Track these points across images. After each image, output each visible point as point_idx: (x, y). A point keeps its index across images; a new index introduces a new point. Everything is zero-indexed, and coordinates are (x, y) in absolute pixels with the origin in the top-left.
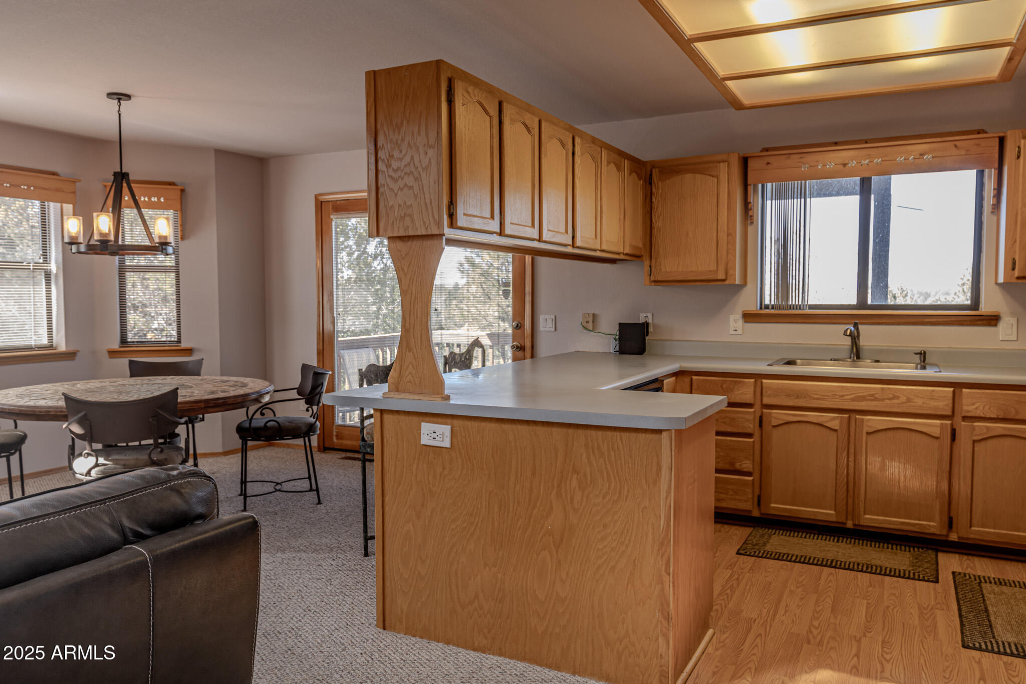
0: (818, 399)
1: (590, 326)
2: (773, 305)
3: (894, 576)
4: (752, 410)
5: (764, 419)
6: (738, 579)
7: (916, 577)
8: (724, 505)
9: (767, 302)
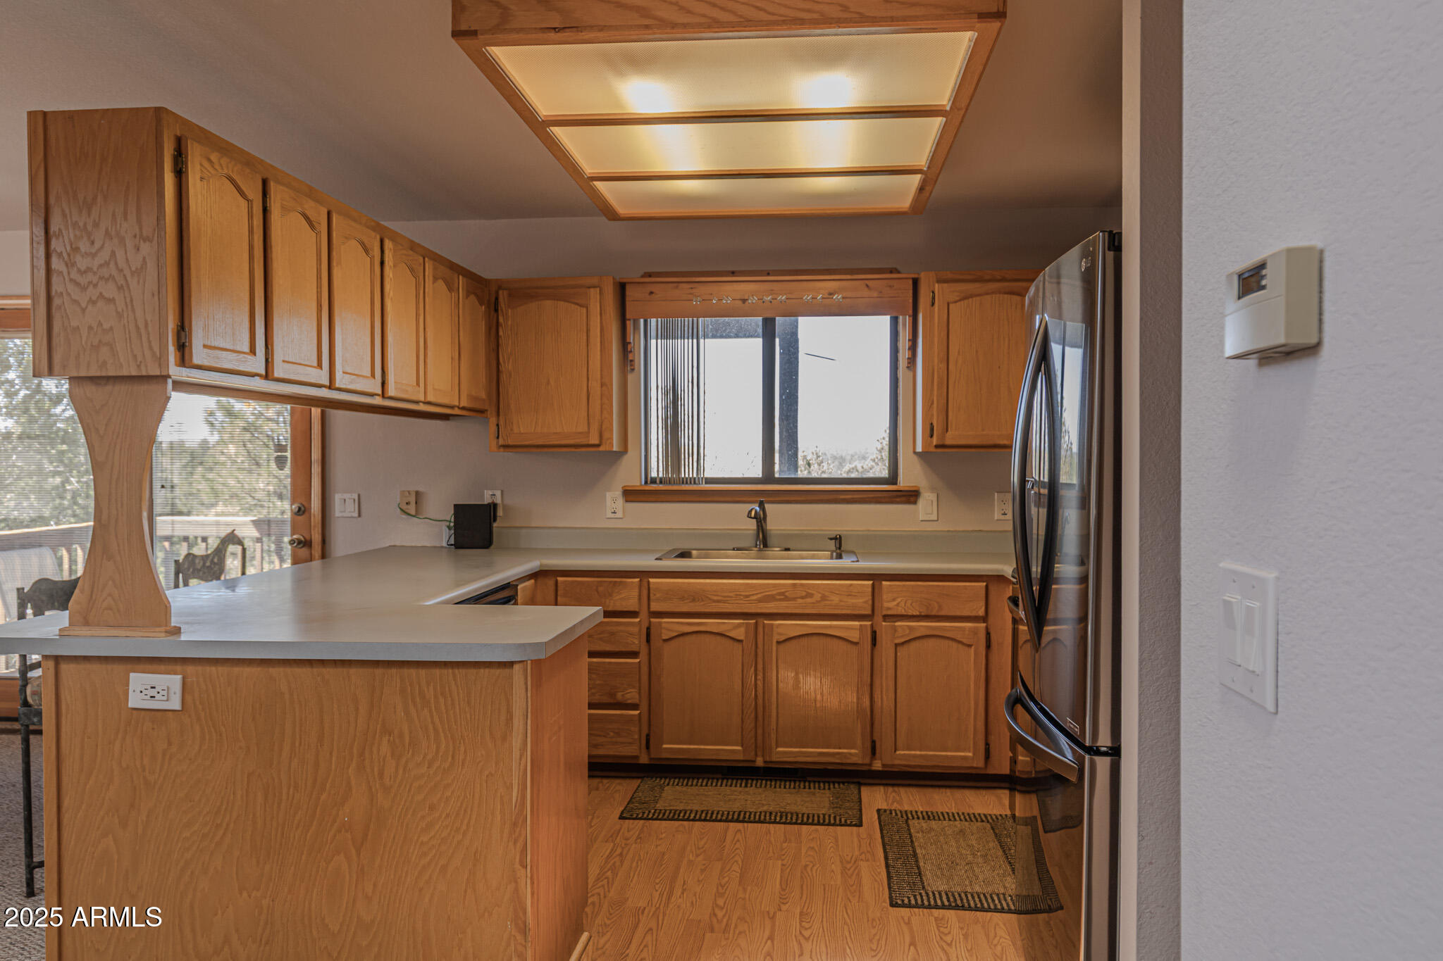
0: (718, 601)
1: (412, 509)
2: (661, 479)
3: (812, 824)
4: (638, 620)
5: (653, 631)
6: (621, 855)
7: (838, 822)
8: (601, 752)
9: (654, 474)
